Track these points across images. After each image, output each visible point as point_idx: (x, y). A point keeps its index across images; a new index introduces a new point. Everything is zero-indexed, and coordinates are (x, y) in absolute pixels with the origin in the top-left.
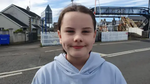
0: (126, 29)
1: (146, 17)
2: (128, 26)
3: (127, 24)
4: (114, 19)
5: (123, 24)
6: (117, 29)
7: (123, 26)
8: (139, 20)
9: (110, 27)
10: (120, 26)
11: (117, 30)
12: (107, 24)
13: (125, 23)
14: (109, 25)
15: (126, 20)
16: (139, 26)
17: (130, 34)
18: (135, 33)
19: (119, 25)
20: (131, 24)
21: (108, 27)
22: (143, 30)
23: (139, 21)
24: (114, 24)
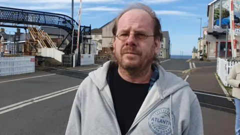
0: (37, 50)
1: (68, 31)
2: (41, 45)
3: (38, 41)
4: (19, 30)
5: (32, 40)
6: (21, 49)
7: (32, 44)
8: (60, 35)
9: (10, 44)
10: (27, 43)
11: (23, 51)
12: (6, 40)
13: (36, 39)
14: (8, 42)
15: (37, 35)
16: (59, 46)
17: (44, 59)
18: (52, 57)
19: (25, 41)
20: (46, 41)
21: (7, 44)
22: (64, 53)
23: (60, 37)
24: (17, 39)
